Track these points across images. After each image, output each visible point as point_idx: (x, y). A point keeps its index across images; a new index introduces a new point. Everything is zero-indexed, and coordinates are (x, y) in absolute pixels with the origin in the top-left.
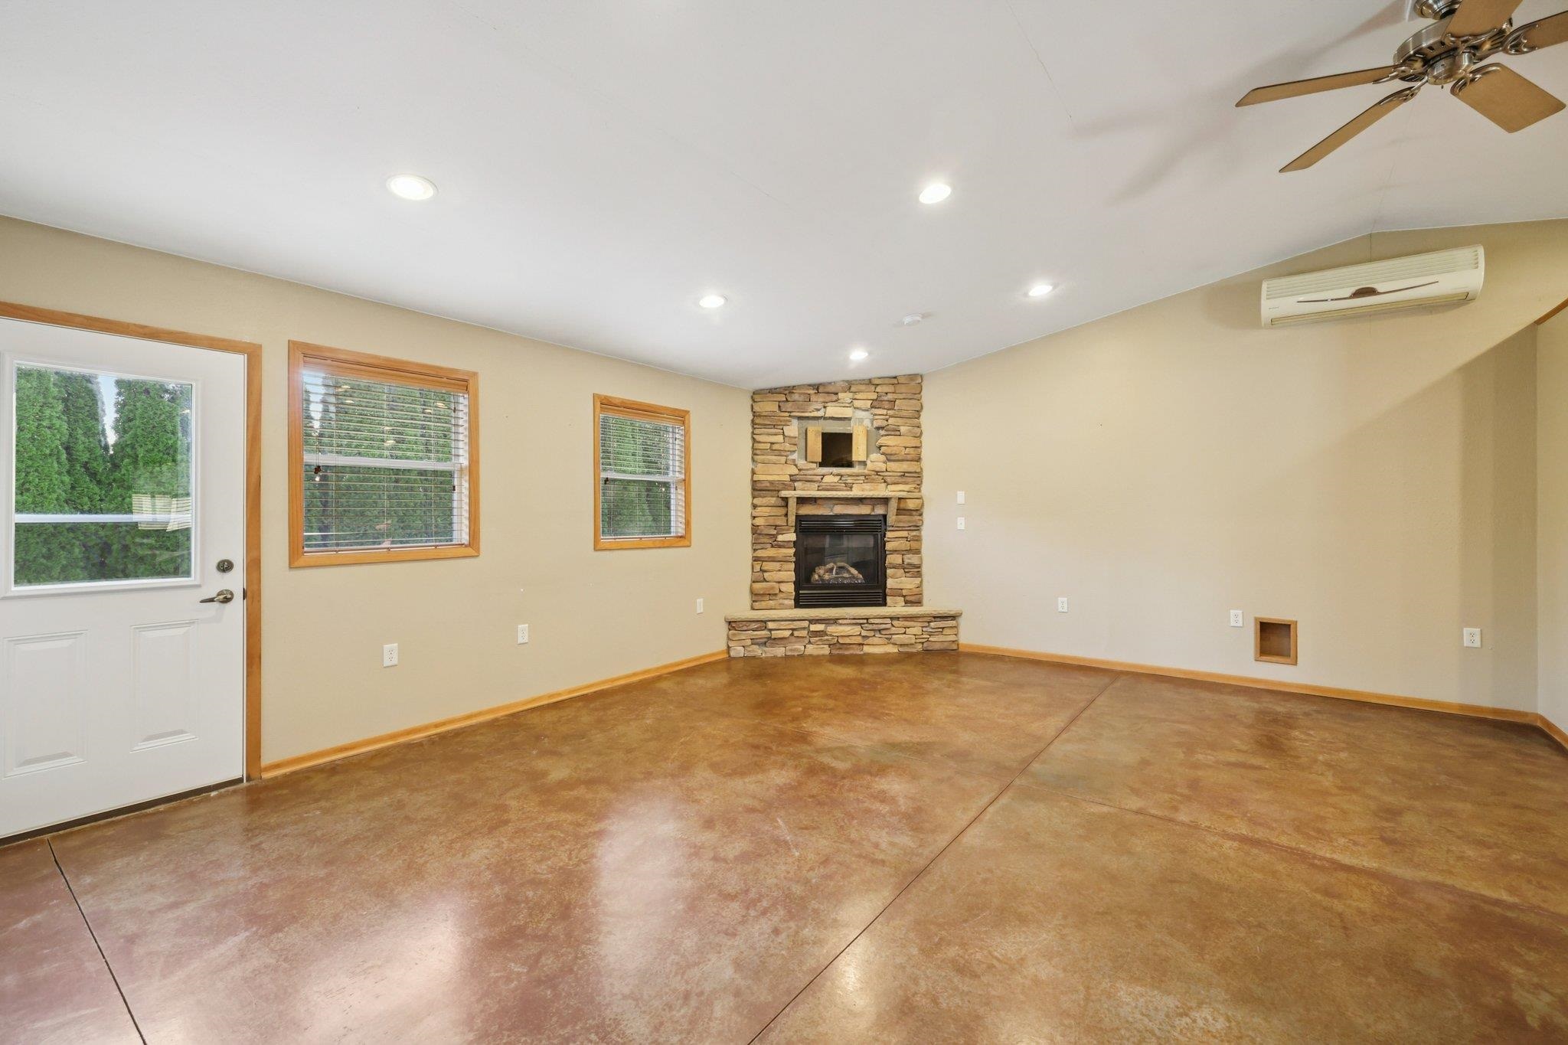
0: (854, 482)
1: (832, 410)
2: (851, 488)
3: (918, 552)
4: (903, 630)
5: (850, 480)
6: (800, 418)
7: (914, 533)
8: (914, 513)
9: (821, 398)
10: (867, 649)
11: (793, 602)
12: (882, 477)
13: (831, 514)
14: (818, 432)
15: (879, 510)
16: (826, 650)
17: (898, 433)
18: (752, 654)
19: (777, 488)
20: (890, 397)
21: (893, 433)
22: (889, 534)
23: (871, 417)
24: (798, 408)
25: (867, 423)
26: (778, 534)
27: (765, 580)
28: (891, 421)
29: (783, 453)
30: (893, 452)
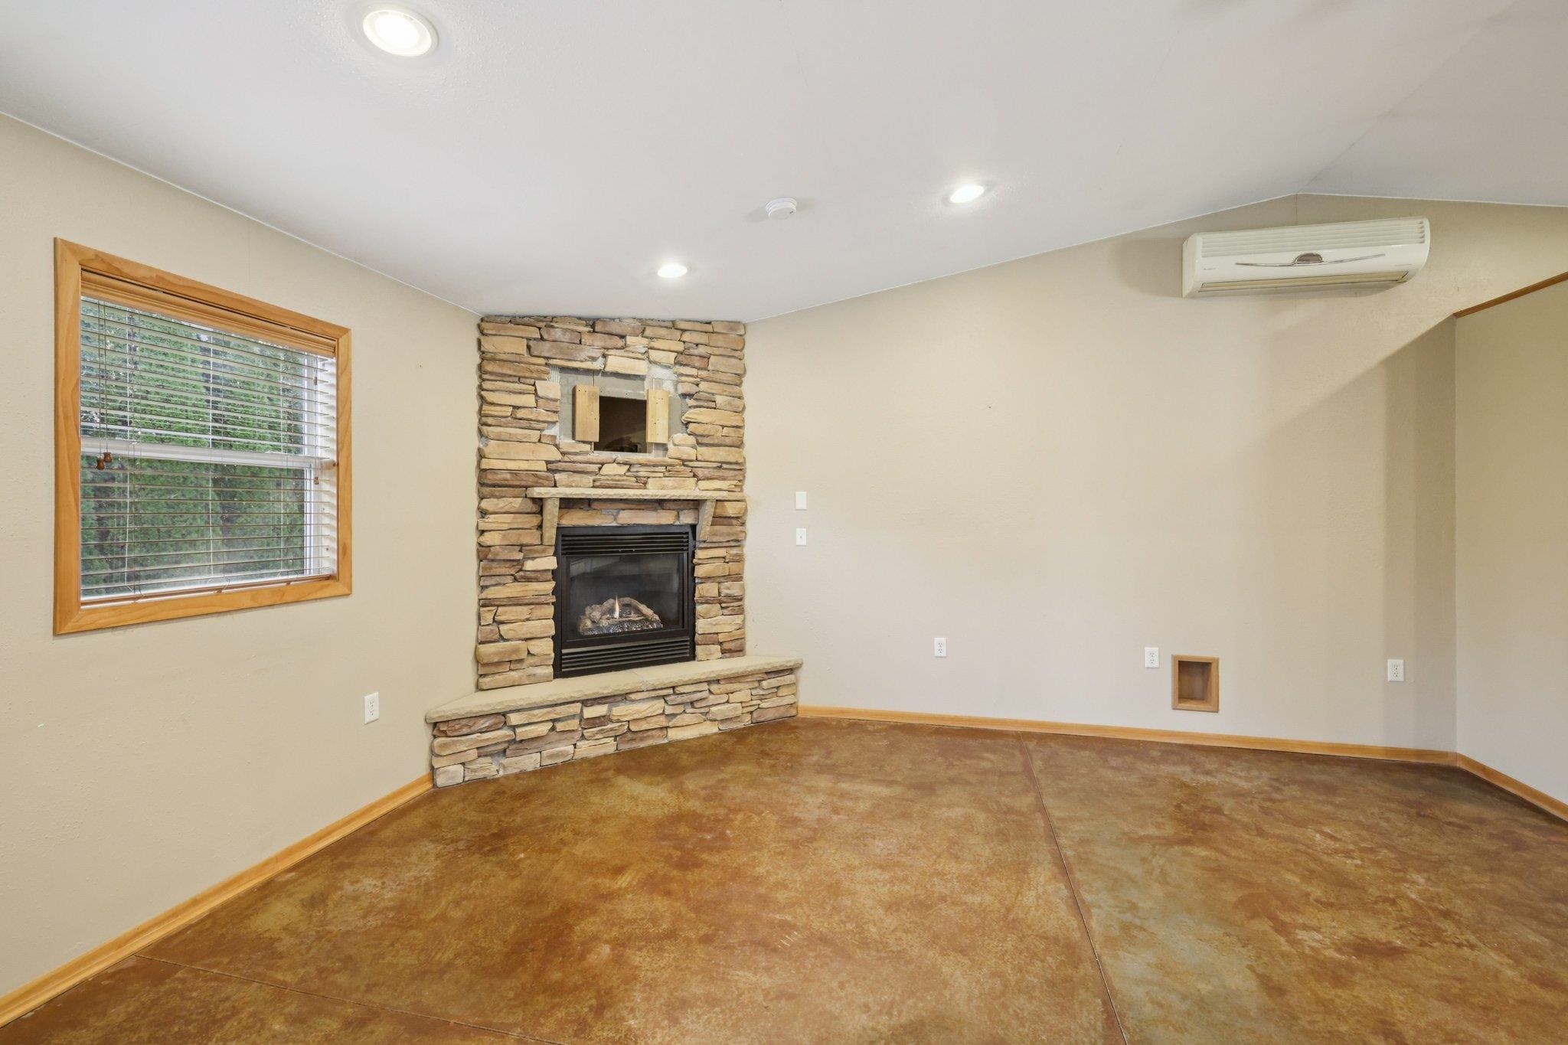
0: (649, 475)
1: (617, 362)
2: (645, 483)
3: (738, 577)
4: (725, 698)
5: (643, 472)
6: (564, 369)
7: (734, 551)
8: (734, 522)
9: (599, 341)
10: (674, 735)
11: (550, 670)
12: (689, 469)
13: (614, 524)
14: (594, 394)
15: (687, 519)
16: (609, 746)
17: (713, 405)
18: (480, 775)
19: (524, 483)
20: (702, 350)
21: (705, 404)
22: (700, 554)
23: (674, 377)
24: (561, 353)
25: (668, 386)
26: (526, 558)
27: (502, 638)
28: (703, 386)
29: (534, 425)
30: (706, 433)
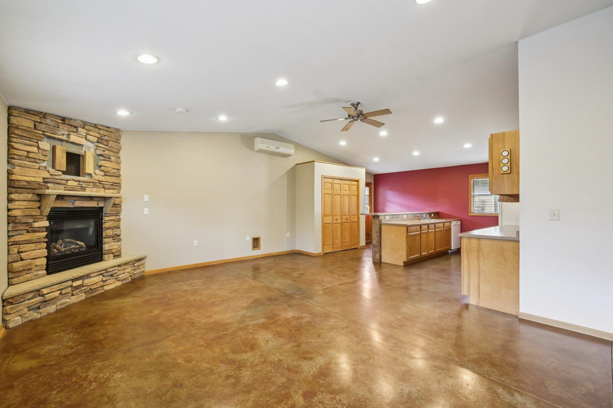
0: (86, 186)
1: (73, 138)
2: (85, 190)
3: (118, 227)
4: (123, 272)
5: (84, 185)
6: (49, 137)
7: (117, 217)
8: (118, 206)
9: (66, 128)
11: (45, 272)
12: (102, 185)
13: (72, 206)
14: (64, 150)
15: (101, 205)
16: (83, 296)
17: (110, 160)
18: (29, 319)
19: (33, 187)
20: (106, 138)
21: (108, 159)
22: (104, 219)
23: (95, 147)
24: (50, 130)
25: (92, 150)
26: (34, 222)
27: (22, 259)
28: (107, 152)
29: (37, 161)
30: (108, 171)
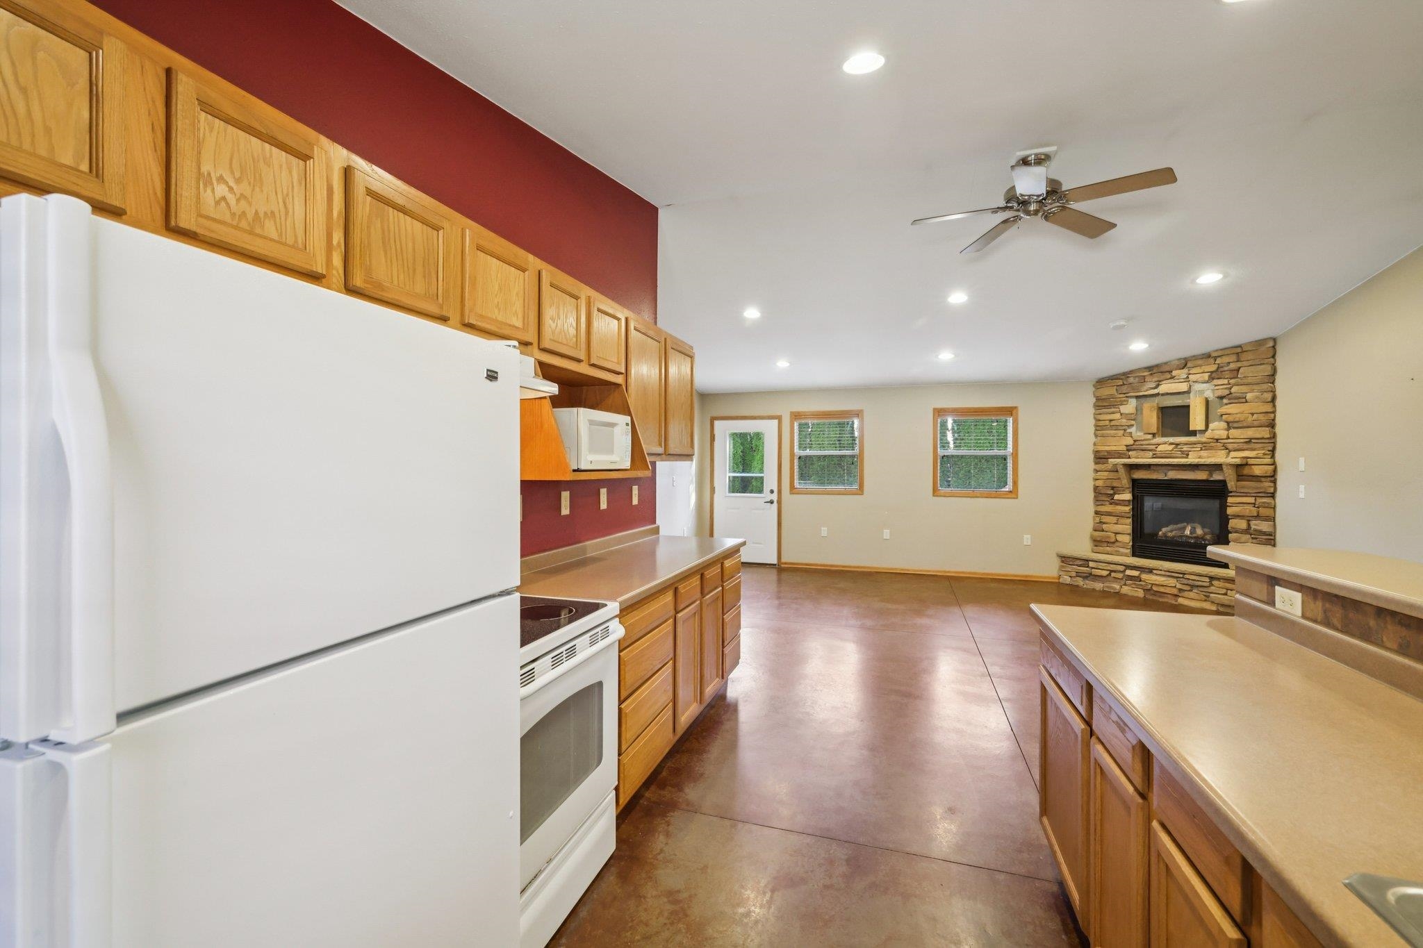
0: (1190, 449)
1: (1167, 387)
2: (1188, 455)
3: (1269, 518)
5: (1185, 448)
6: (1137, 397)
7: (1265, 500)
8: (1263, 479)
9: (1155, 378)
11: (1126, 551)
12: (1222, 445)
13: (1166, 478)
14: (1153, 407)
15: (1216, 476)
16: (1140, 594)
17: (1244, 400)
18: (1076, 584)
19: (1113, 457)
20: (1232, 366)
21: (1236, 401)
22: (1230, 500)
23: (1213, 387)
24: (1134, 389)
25: (1206, 394)
26: (1115, 494)
28: (1235, 389)
29: (1121, 428)
30: (1237, 419)
